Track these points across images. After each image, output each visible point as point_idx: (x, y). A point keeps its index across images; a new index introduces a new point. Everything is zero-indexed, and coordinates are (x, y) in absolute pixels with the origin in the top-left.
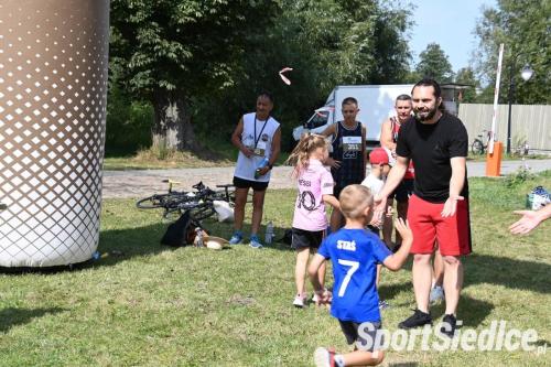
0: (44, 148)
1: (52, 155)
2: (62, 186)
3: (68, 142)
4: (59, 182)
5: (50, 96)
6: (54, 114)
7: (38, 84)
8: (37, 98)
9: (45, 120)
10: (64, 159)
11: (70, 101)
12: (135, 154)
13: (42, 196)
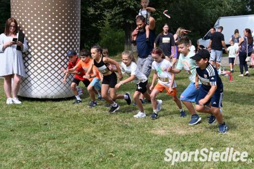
0: (53, 49)
1: (56, 52)
2: (61, 65)
3: (63, 46)
4: (60, 63)
5: (55, 27)
6: (57, 34)
7: (50, 22)
8: (50, 28)
9: (53, 37)
10: (61, 53)
11: (63, 29)
12: (116, 55)
13: (53, 69)
